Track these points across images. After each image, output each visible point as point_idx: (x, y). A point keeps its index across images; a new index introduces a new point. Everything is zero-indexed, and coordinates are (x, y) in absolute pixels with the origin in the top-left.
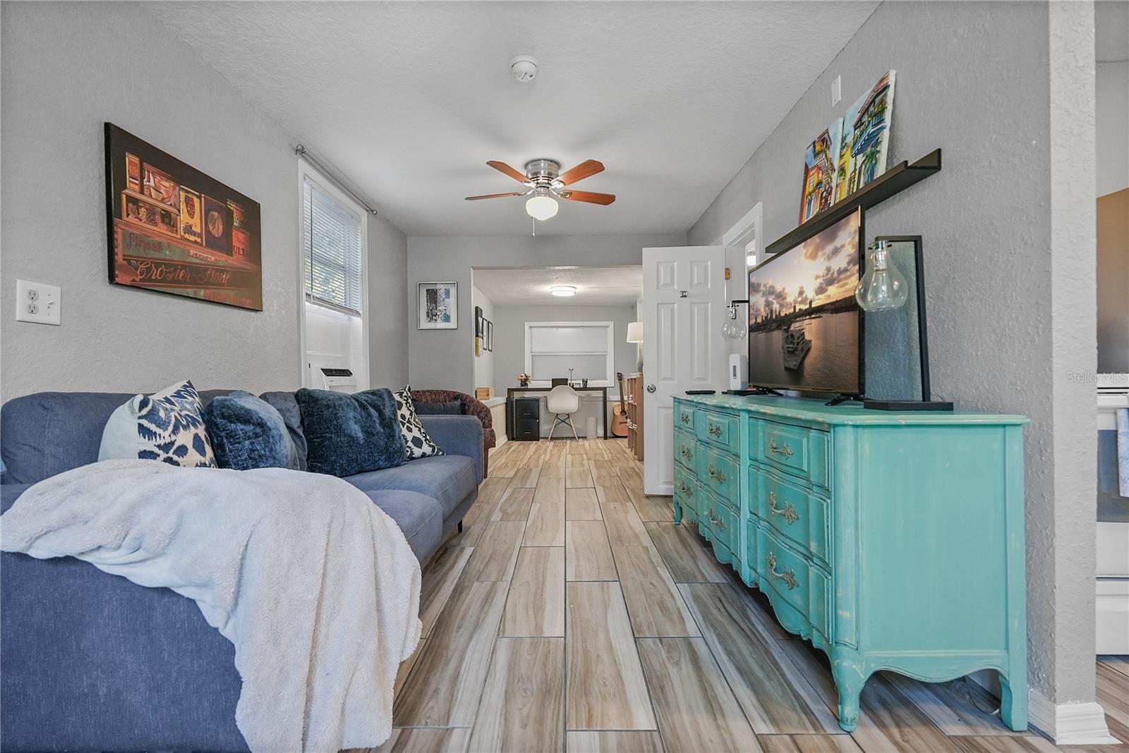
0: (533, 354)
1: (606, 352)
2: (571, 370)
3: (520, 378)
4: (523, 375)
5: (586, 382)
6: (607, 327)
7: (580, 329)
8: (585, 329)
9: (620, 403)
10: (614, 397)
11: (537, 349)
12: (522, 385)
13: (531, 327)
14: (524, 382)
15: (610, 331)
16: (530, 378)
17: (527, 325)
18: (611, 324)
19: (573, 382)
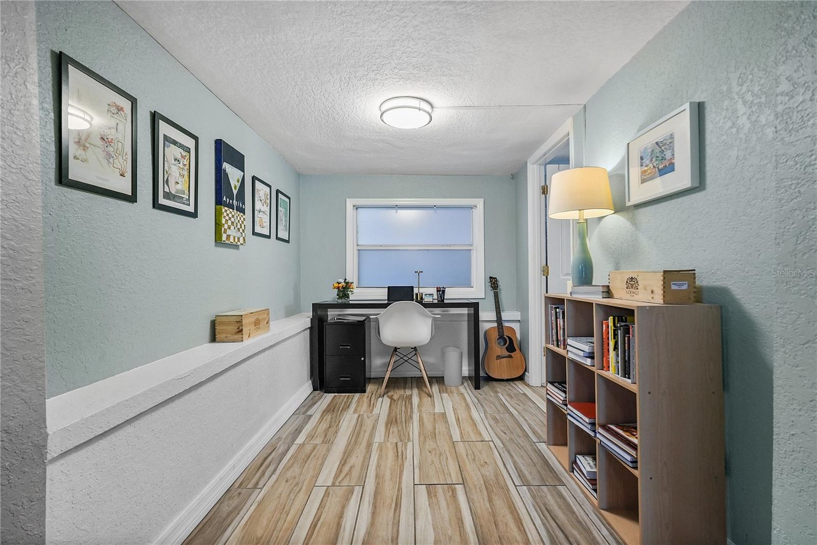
0: (360, 248)
1: (471, 245)
2: (419, 273)
3: (336, 285)
4: (342, 280)
5: (444, 292)
6: (471, 208)
7: (431, 212)
8: (440, 211)
9: (495, 325)
10: (487, 315)
11: (364, 241)
12: (340, 298)
13: (357, 208)
14: (344, 290)
15: (478, 215)
16: (354, 285)
17: (350, 203)
18: (480, 203)
19: (421, 290)
